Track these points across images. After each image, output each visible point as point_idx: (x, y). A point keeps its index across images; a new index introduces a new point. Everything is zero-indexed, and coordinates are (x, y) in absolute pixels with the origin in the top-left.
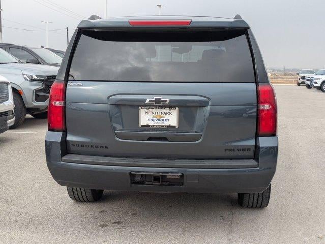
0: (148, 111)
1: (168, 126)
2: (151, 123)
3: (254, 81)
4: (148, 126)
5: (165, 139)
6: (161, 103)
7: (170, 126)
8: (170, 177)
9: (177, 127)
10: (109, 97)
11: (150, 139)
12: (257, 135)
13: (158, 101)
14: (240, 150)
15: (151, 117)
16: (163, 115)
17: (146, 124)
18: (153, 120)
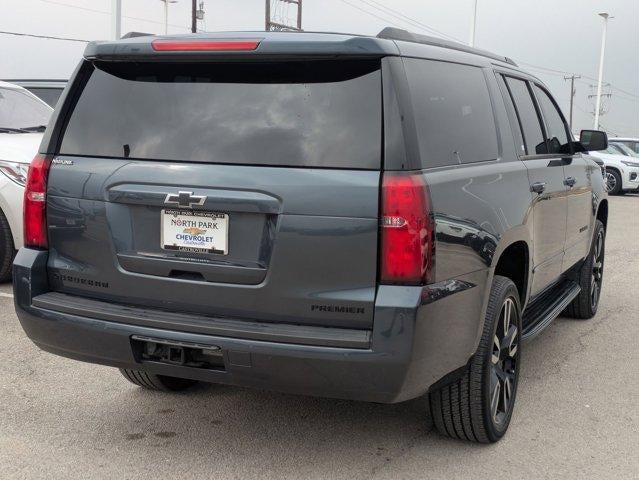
0: (177, 219)
1: (210, 251)
2: (181, 243)
3: (379, 167)
4: (175, 247)
5: (197, 275)
6: (191, 204)
7: (213, 251)
8: (210, 353)
9: (226, 253)
10: (108, 188)
11: (175, 273)
12: (379, 281)
13: (184, 199)
14: (343, 309)
15: (180, 230)
16: (202, 228)
17: (171, 244)
18: (185, 237)
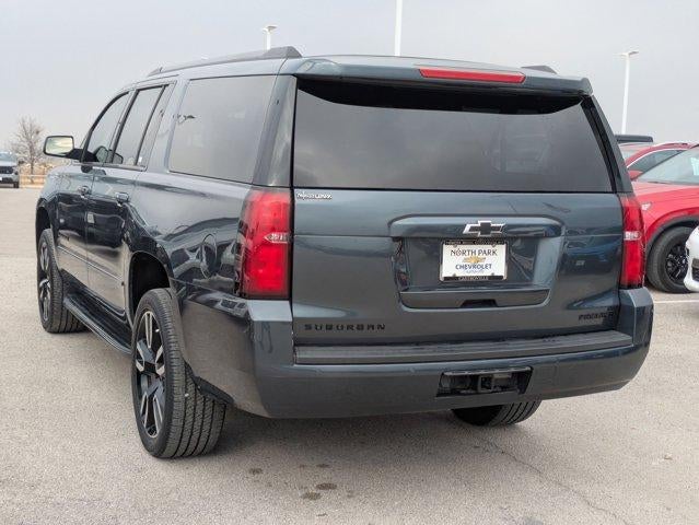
0: (457, 249)
1: (490, 277)
2: (460, 273)
4: (455, 278)
5: (491, 303)
6: (491, 232)
7: (493, 278)
9: (505, 278)
10: (390, 223)
11: (467, 304)
12: (621, 287)
13: (486, 228)
15: (460, 260)
16: (481, 256)
17: (451, 275)
18: (464, 267)
